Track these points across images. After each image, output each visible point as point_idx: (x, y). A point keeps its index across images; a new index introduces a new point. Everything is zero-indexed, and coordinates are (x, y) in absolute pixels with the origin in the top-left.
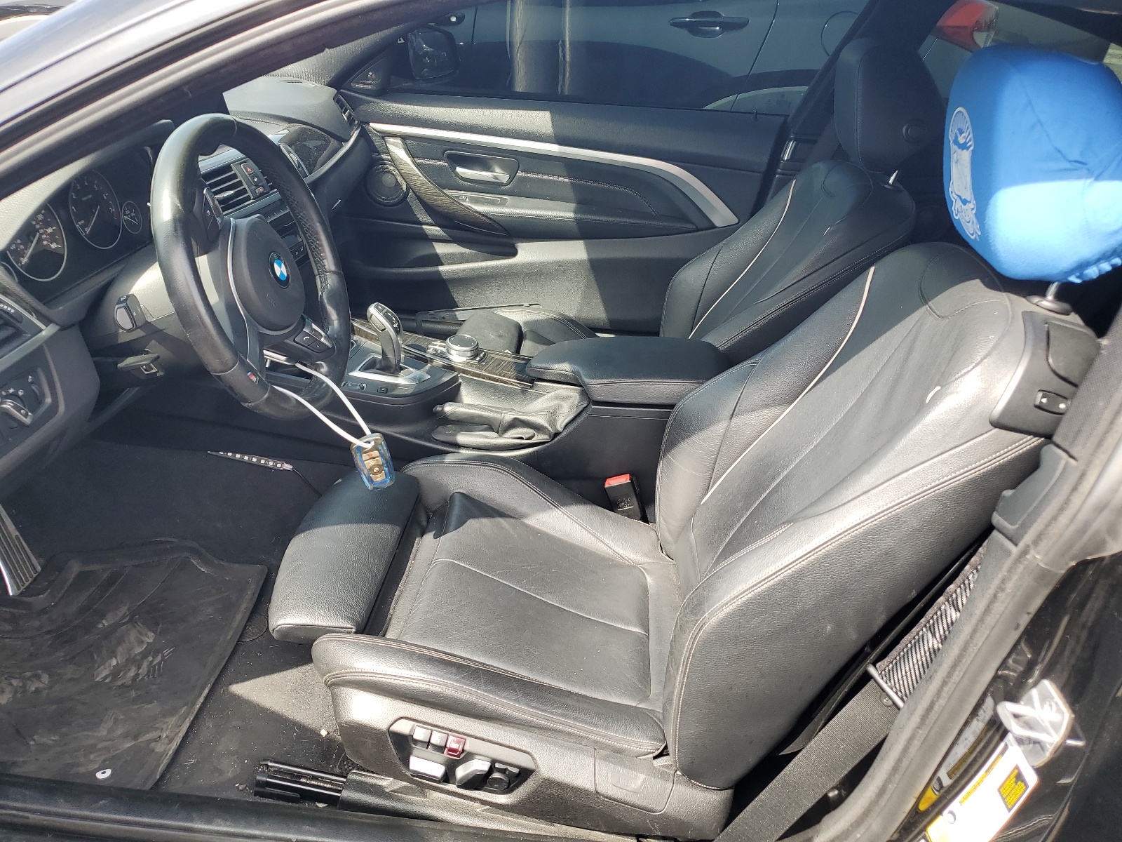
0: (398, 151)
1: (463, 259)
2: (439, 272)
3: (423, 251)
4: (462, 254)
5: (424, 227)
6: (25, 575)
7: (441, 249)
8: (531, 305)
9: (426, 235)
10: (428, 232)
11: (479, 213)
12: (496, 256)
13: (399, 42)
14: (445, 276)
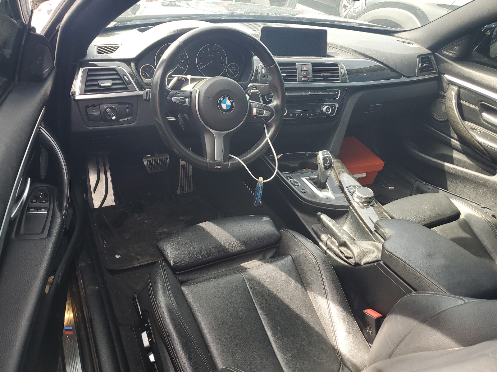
0: (452, 93)
1: (464, 165)
2: (444, 165)
3: (446, 151)
4: (465, 162)
5: (452, 140)
6: (185, 189)
7: (456, 155)
8: (485, 207)
9: (451, 144)
10: (452, 143)
11: (478, 142)
12: (486, 172)
13: (487, 33)
14: (446, 169)
